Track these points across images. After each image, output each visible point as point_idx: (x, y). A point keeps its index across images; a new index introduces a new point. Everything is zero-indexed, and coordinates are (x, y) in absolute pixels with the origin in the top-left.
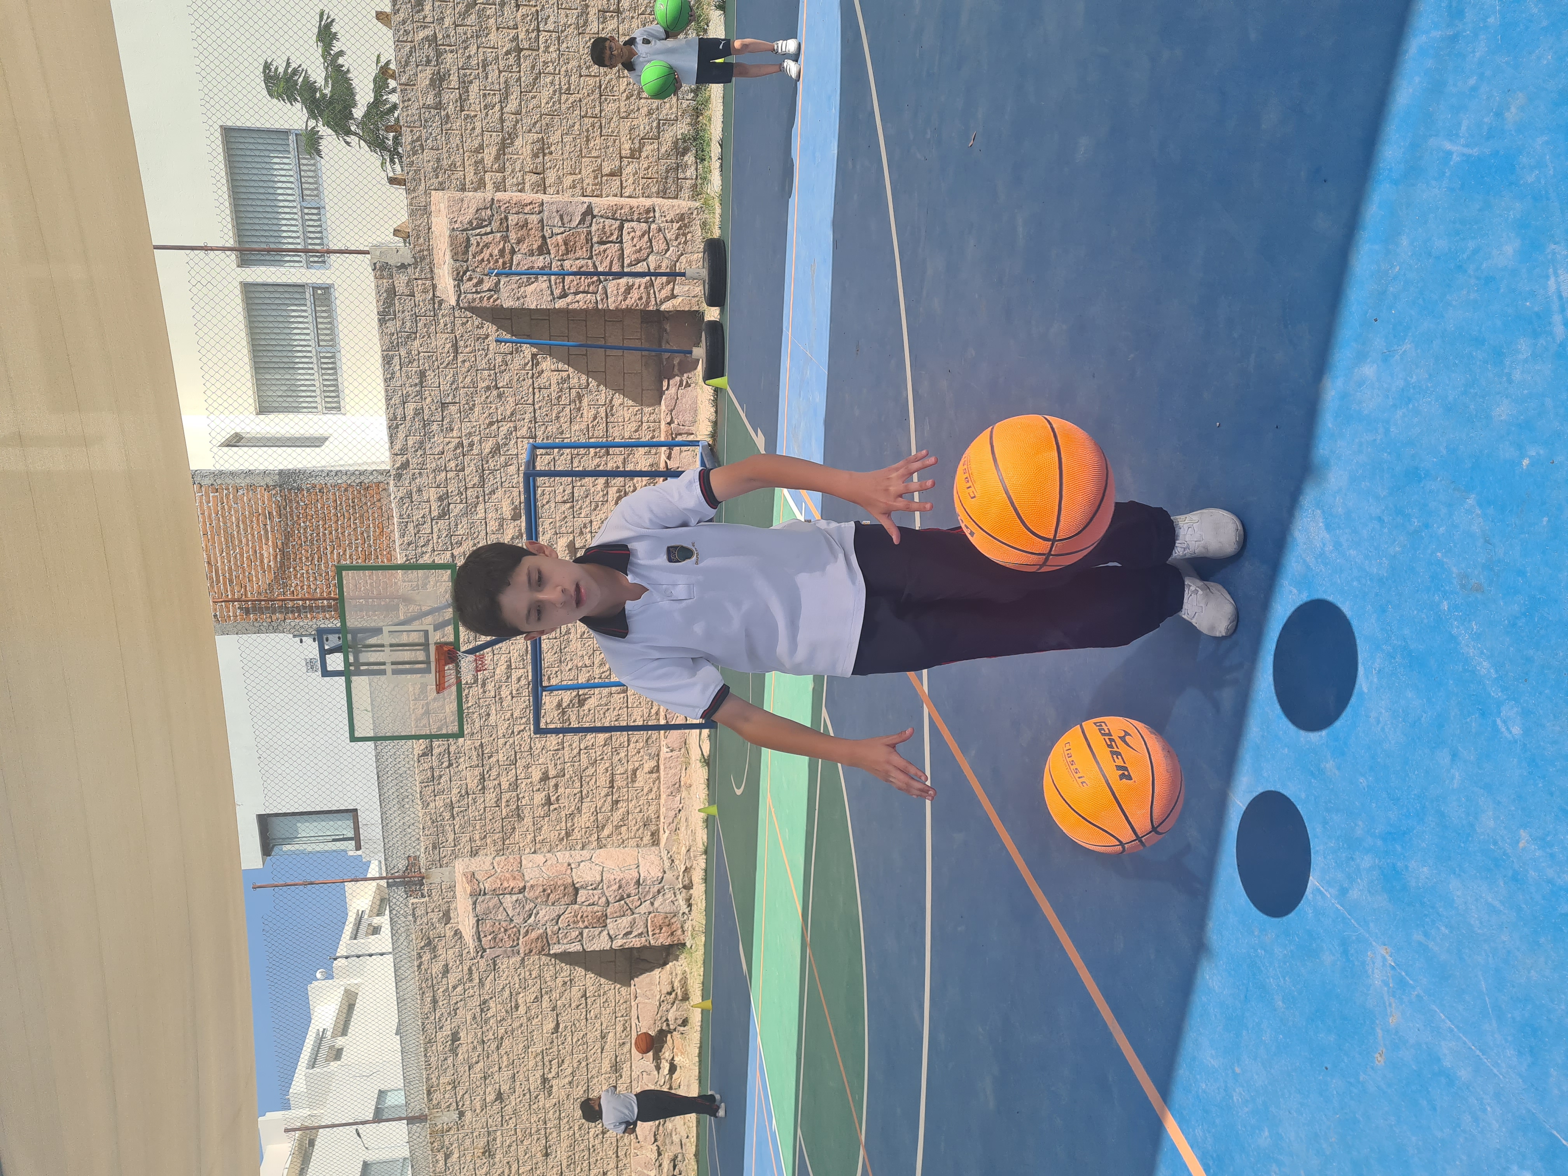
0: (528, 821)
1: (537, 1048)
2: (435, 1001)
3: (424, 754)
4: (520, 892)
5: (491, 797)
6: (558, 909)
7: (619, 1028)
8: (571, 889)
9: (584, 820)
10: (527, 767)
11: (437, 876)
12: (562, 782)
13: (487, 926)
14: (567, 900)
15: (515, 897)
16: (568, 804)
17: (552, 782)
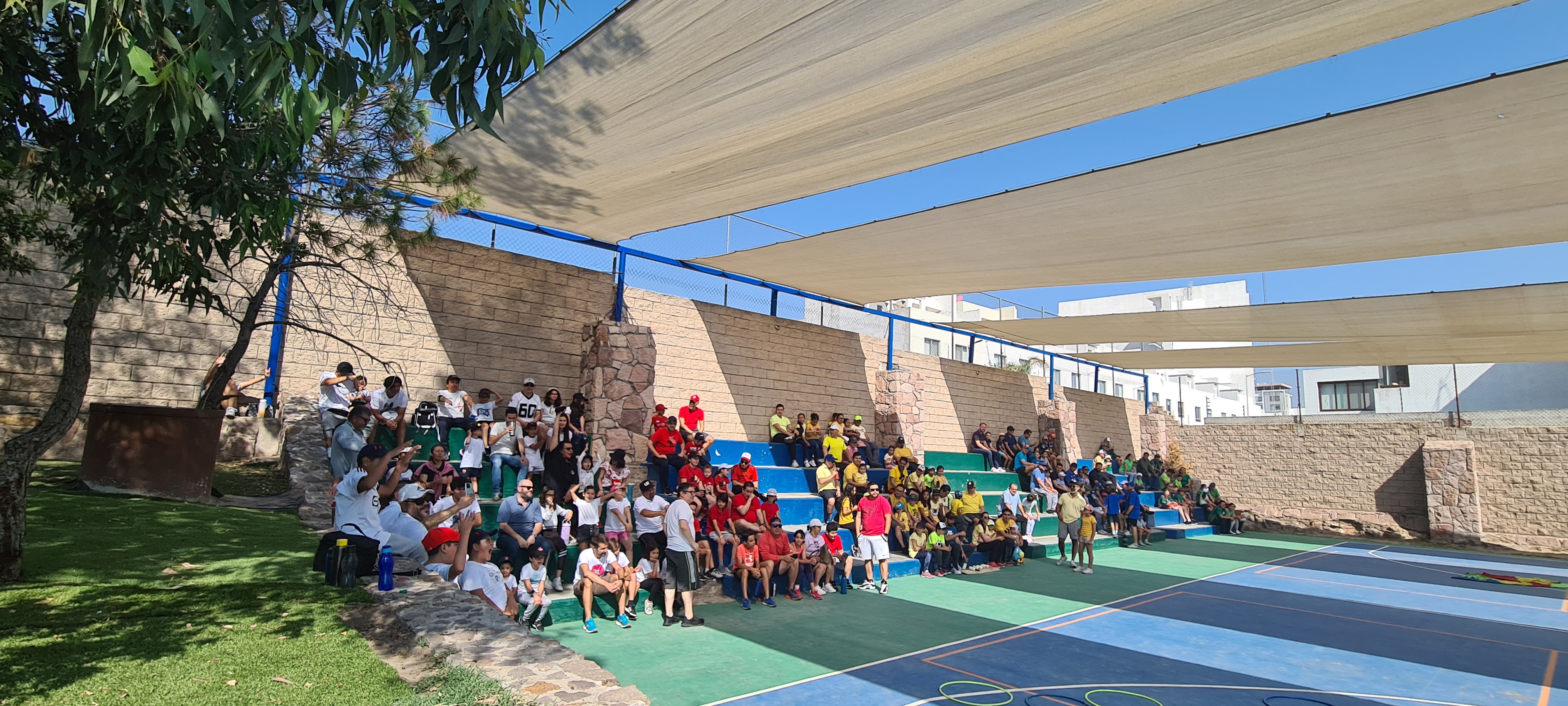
0: (1501, 473)
1: (1342, 469)
2: (1375, 429)
3: (1548, 430)
4: (1468, 470)
5: (1520, 458)
6: (1456, 485)
7: (1354, 505)
8: (1470, 491)
9: (1501, 498)
10: (1541, 475)
11: (1461, 433)
12: (1531, 491)
13: (1444, 454)
14: (1464, 490)
15: (1465, 467)
16: (1514, 492)
17: (1530, 486)
